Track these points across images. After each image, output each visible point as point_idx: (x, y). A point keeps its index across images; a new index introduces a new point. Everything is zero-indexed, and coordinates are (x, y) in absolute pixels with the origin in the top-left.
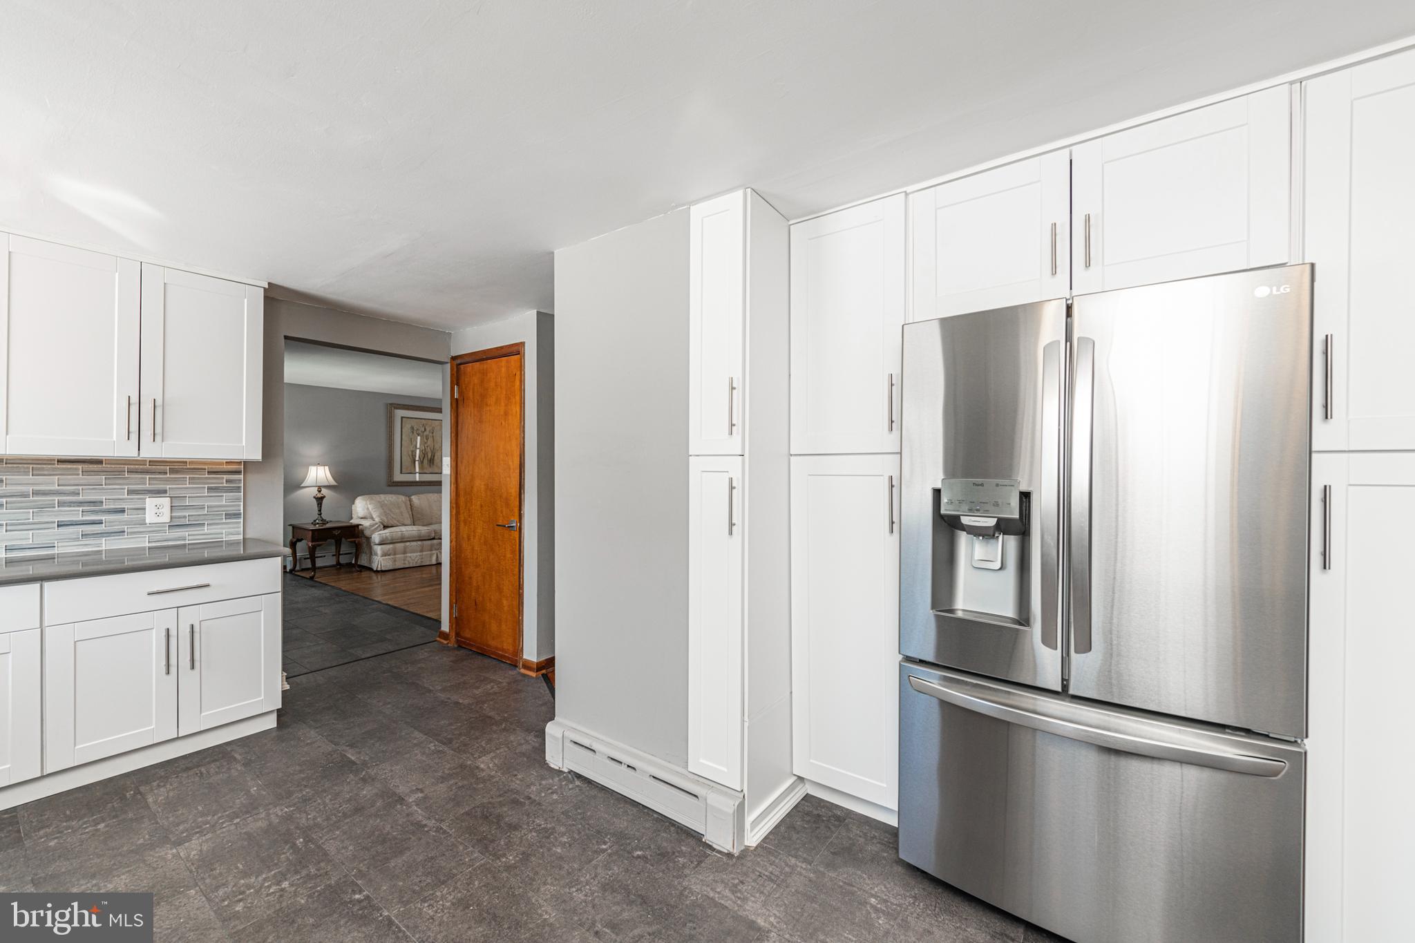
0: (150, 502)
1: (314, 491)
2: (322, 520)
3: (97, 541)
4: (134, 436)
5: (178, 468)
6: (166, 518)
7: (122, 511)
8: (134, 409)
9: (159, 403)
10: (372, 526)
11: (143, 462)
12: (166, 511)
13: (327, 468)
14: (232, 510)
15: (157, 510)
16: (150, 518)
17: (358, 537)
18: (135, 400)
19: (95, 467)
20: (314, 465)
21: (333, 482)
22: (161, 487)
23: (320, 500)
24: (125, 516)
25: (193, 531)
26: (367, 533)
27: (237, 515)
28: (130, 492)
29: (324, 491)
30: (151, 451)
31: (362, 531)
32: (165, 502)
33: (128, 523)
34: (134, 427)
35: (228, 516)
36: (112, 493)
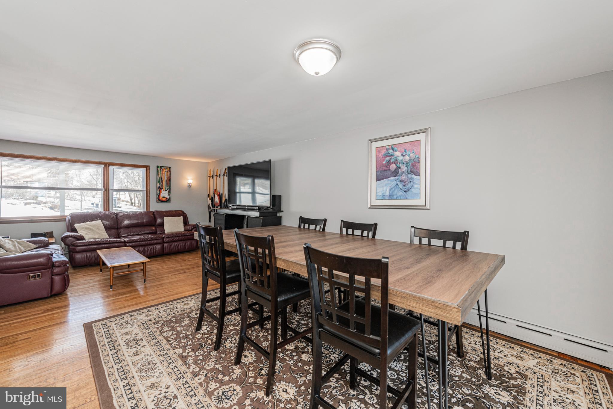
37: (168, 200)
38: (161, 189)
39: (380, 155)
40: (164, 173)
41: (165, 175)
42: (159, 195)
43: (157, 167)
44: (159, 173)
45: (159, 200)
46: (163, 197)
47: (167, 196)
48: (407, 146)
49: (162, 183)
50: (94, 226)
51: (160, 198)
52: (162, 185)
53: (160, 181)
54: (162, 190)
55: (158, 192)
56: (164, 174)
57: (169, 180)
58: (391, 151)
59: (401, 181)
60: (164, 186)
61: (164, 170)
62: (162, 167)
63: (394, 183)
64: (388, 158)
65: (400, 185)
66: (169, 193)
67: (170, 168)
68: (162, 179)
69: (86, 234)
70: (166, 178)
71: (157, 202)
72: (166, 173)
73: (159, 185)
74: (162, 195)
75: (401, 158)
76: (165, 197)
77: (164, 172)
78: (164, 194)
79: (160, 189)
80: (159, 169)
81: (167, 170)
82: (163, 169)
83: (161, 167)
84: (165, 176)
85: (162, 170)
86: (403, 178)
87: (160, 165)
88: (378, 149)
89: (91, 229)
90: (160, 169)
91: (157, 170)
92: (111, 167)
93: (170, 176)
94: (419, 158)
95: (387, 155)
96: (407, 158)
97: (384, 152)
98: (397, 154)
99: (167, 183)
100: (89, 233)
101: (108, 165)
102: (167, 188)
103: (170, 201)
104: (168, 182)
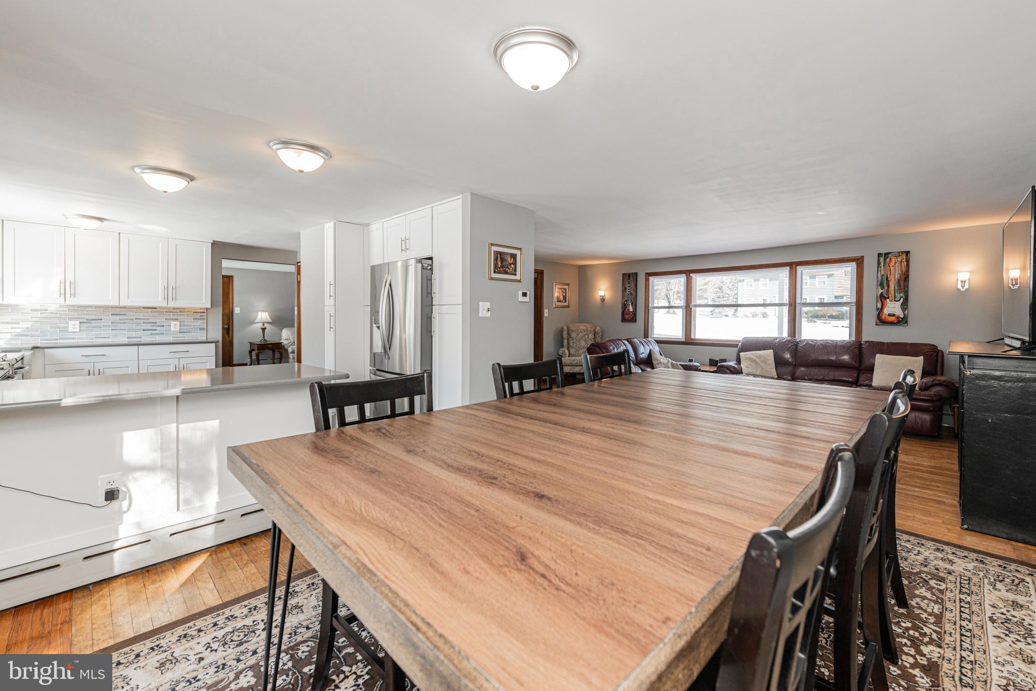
0: (173, 323)
1: (261, 325)
2: (265, 340)
3: (155, 336)
4: (166, 299)
5: (182, 310)
6: (178, 329)
7: (163, 326)
8: (166, 289)
9: (174, 287)
10: (288, 343)
11: (170, 308)
12: (178, 326)
13: (267, 313)
14: (202, 327)
15: (175, 326)
16: (173, 329)
17: (281, 349)
18: (166, 286)
19: (155, 310)
20: (260, 311)
21: (270, 321)
22: (176, 317)
23: (264, 330)
24: (164, 328)
25: (188, 334)
26: (286, 347)
27: (204, 329)
28: (166, 319)
29: (266, 325)
30: (172, 304)
31: (284, 346)
32: (178, 323)
33: (166, 330)
34: (166, 296)
35: (201, 329)
36: (160, 320)
37: (902, 321)
38: (886, 298)
40: (894, 266)
41: (895, 270)
42: (880, 311)
43: (878, 257)
44: (882, 268)
45: (881, 321)
46: (889, 315)
47: (899, 313)
49: (888, 286)
50: (760, 357)
51: (883, 317)
52: (888, 290)
53: (883, 283)
54: (888, 300)
55: (879, 306)
56: (892, 269)
57: (905, 278)
60: (892, 292)
61: (893, 261)
62: (889, 253)
66: (905, 306)
67: (907, 253)
68: (887, 278)
69: (747, 367)
70: (897, 276)
71: (876, 325)
72: (897, 265)
73: (881, 291)
74: (886, 311)
76: (894, 315)
77: (892, 264)
78: (893, 308)
79: (883, 298)
80: (882, 259)
81: (899, 259)
82: (890, 259)
83: (887, 254)
84: (895, 272)
85: (888, 260)
87: (883, 251)
89: (755, 361)
90: (885, 260)
91: (879, 260)
92: (799, 269)
93: (908, 271)
99: (899, 286)
100: (751, 365)
101: (794, 265)
102: (898, 296)
103: (906, 322)
104: (902, 284)
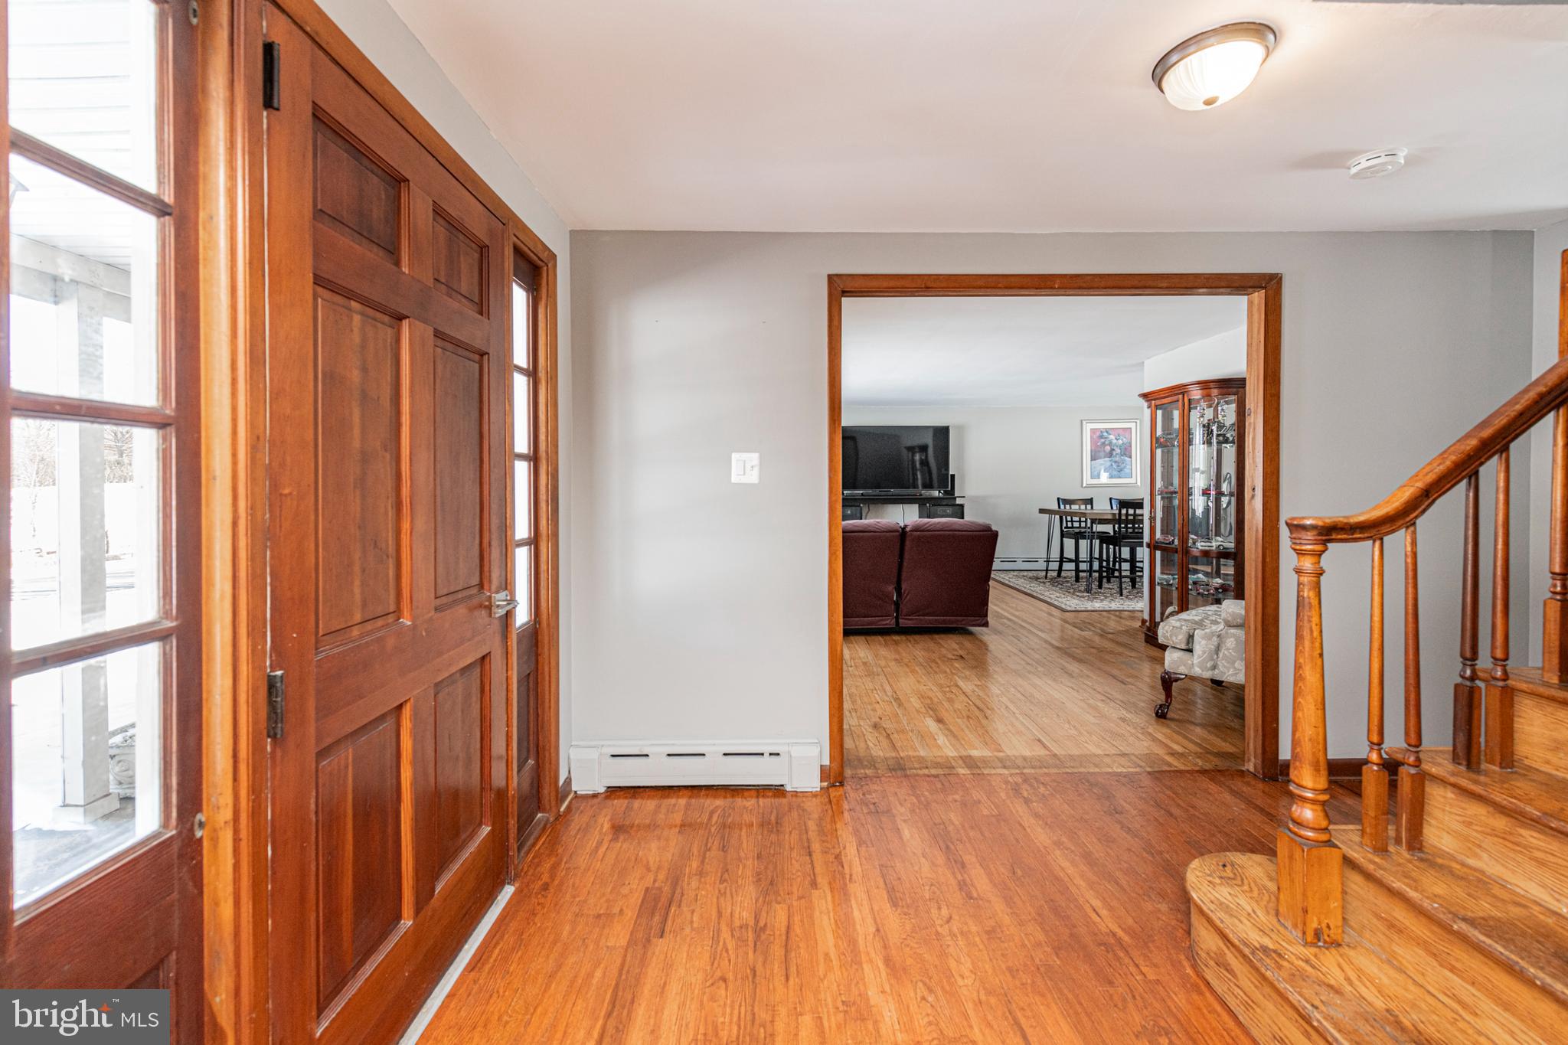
39: (1095, 437)
48: (1120, 432)
58: (1105, 434)
59: (1116, 462)
63: (1109, 464)
64: (1103, 440)
65: (1115, 466)
75: (1115, 441)
86: (1117, 459)
88: (1093, 431)
94: (1130, 443)
95: (1101, 437)
96: (1120, 442)
97: (1098, 434)
98: (1112, 437)
